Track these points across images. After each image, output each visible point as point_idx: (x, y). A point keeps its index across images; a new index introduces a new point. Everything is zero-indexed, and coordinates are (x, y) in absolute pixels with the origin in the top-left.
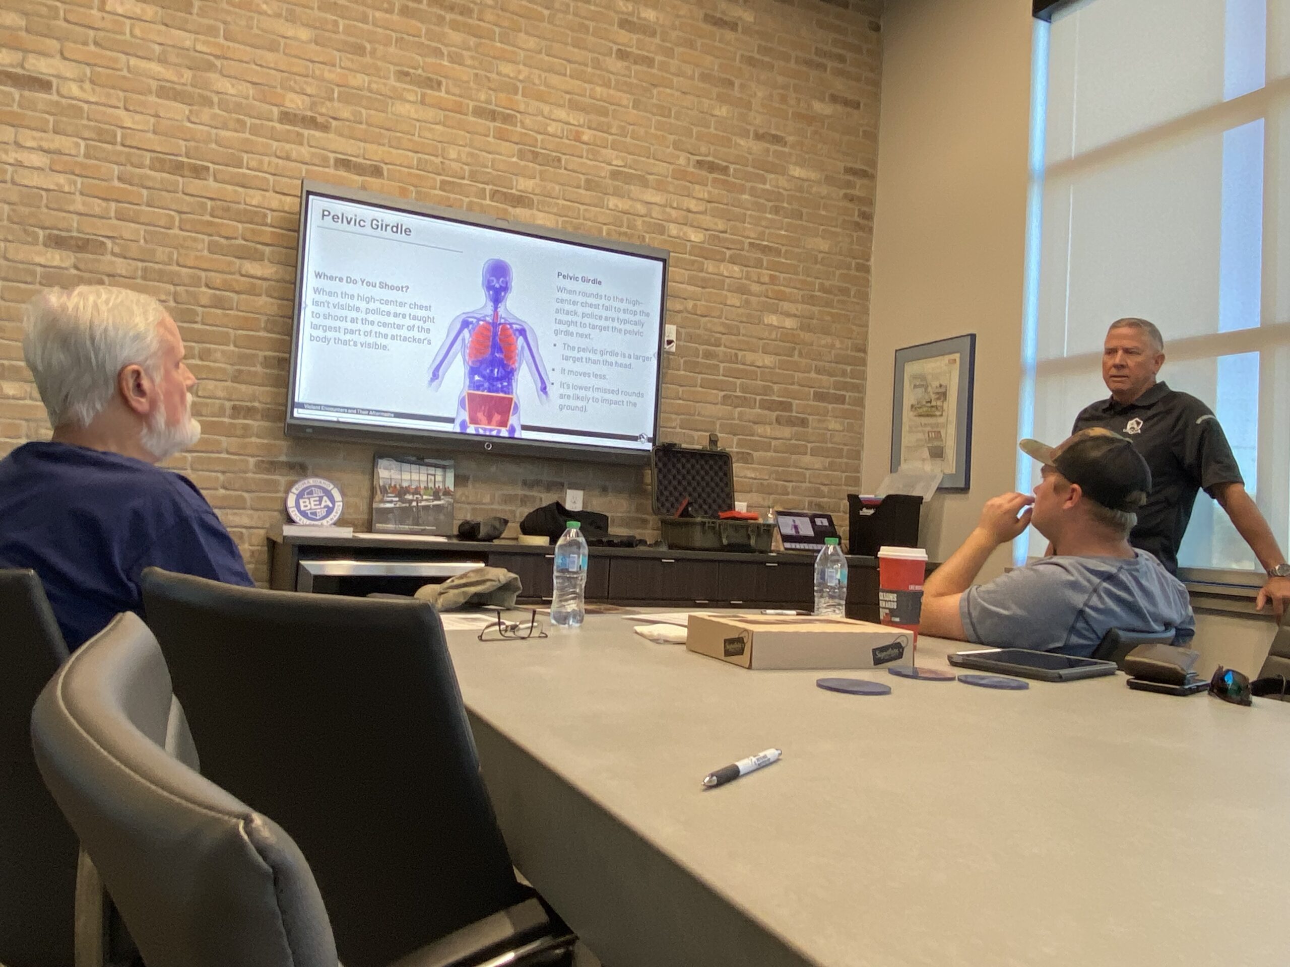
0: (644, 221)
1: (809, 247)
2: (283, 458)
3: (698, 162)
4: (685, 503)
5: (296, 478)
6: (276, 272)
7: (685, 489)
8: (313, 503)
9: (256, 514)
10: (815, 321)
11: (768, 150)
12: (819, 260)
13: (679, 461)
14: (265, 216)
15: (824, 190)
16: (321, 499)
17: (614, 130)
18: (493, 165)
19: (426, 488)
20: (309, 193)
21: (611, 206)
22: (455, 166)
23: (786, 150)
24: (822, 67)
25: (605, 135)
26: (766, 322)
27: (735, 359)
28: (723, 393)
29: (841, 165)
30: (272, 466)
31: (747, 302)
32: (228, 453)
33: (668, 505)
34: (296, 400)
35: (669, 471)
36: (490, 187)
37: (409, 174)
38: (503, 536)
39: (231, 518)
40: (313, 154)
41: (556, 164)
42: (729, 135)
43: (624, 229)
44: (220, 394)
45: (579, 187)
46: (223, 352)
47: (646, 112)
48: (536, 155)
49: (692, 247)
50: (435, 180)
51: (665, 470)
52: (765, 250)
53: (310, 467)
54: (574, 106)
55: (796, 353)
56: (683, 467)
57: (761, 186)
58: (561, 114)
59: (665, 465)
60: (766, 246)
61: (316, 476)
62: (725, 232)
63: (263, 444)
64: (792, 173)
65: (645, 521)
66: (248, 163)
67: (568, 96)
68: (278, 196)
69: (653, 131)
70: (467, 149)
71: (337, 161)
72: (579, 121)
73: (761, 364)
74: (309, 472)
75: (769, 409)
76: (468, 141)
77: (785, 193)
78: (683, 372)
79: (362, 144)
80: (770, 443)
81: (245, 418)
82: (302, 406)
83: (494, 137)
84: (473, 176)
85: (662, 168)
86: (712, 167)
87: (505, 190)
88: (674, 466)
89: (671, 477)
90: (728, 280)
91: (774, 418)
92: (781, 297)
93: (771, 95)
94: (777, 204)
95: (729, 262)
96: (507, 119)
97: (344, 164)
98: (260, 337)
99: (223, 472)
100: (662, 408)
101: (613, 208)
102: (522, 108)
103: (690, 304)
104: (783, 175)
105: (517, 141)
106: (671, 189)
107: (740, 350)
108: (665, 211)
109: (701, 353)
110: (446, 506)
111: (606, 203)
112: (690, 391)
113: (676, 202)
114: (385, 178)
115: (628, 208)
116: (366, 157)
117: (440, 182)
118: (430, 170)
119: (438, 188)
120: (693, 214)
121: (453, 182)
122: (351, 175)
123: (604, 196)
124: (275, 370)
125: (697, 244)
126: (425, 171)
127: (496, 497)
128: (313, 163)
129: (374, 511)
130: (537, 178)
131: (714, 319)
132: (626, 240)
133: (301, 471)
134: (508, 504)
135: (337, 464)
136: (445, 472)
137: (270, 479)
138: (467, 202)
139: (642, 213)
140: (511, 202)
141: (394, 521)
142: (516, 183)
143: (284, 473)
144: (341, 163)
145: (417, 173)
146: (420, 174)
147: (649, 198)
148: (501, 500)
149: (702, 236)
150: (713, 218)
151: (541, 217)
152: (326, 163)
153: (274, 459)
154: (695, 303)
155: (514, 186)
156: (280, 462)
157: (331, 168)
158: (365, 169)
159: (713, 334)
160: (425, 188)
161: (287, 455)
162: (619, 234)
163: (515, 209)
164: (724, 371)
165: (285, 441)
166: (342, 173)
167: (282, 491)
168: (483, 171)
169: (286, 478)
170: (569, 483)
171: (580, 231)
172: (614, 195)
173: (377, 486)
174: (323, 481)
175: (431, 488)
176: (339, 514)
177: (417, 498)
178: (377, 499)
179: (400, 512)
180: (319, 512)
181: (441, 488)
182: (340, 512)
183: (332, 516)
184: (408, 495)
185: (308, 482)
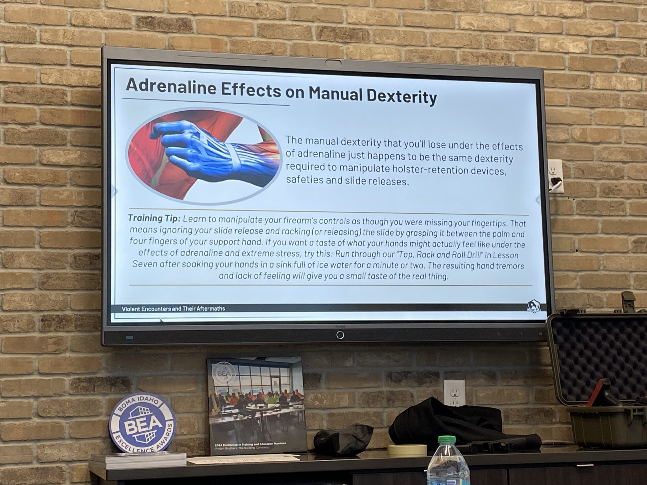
0: (507, 38)
2: (102, 374)
4: (599, 388)
5: (118, 396)
6: (81, 156)
7: (597, 368)
8: (139, 425)
9: (76, 444)
13: (584, 331)
14: (64, 94)
16: (149, 417)
19: (271, 394)
20: (111, 61)
21: (463, 24)
28: (633, 238)
30: (91, 384)
32: (41, 374)
33: (576, 390)
34: (112, 303)
35: (574, 347)
36: (316, 24)
37: (221, 23)
38: (369, 446)
39: (48, 451)
40: (112, 16)
43: (484, 51)
44: (28, 305)
45: (422, 9)
46: (28, 256)
49: (571, 58)
50: (252, 25)
51: (568, 346)
53: (134, 381)
56: (592, 338)
59: (566, 339)
61: (142, 391)
62: (613, 36)
63: (81, 359)
65: (549, 414)
66: (40, 35)
68: (76, 69)
71: (139, 19)
74: (133, 387)
78: (577, 217)
81: (56, 331)
82: (119, 309)
84: (295, 15)
87: (333, 25)
88: (579, 339)
89: (576, 354)
90: (623, 94)
95: (621, 72)
97: (148, 23)
98: (67, 233)
99: (36, 397)
100: (555, 264)
101: (467, 27)
103: (577, 131)
108: (531, 22)
109: (598, 190)
110: (296, 414)
111: (456, 22)
112: (589, 240)
113: (545, 9)
114: (195, 32)
115: (484, 24)
116: (171, 11)
117: (258, 27)
118: (245, 15)
119: (256, 34)
120: (568, 20)
121: (273, 26)
122: (156, 34)
123: (454, 14)
124: (87, 270)
125: (578, 56)
126: (239, 17)
127: (356, 398)
128: (113, 26)
129: (211, 428)
130: (371, 4)
131: (611, 145)
132: (487, 64)
133: (124, 387)
134: (371, 405)
135: (164, 375)
136: (291, 372)
137: (89, 401)
138: (290, 45)
139: (503, 28)
140: (342, 38)
141: (235, 438)
142: (347, 15)
143: (104, 391)
144: (143, 22)
145: (231, 21)
146: (234, 21)
147: (511, 8)
148: (363, 401)
149: (582, 45)
150: (596, 21)
151: (379, 51)
152: (127, 24)
153: (92, 376)
154: (583, 129)
155: (345, 19)
156: (99, 378)
157: (133, 29)
158: (171, 25)
159: (611, 164)
160: (241, 36)
161: (106, 369)
162: (477, 57)
163: (348, 46)
164: (631, 208)
165: (103, 352)
166: (146, 33)
167: (104, 413)
168: (306, 7)
169: (107, 398)
170: (446, 373)
171: (429, 61)
172: (467, 11)
173: (213, 397)
174: (149, 397)
175: (277, 393)
176: (170, 435)
177: (260, 407)
178: (213, 413)
179: (242, 426)
180: (147, 436)
181: (288, 392)
182: (171, 433)
183: (163, 438)
184: (249, 404)
185: (133, 400)
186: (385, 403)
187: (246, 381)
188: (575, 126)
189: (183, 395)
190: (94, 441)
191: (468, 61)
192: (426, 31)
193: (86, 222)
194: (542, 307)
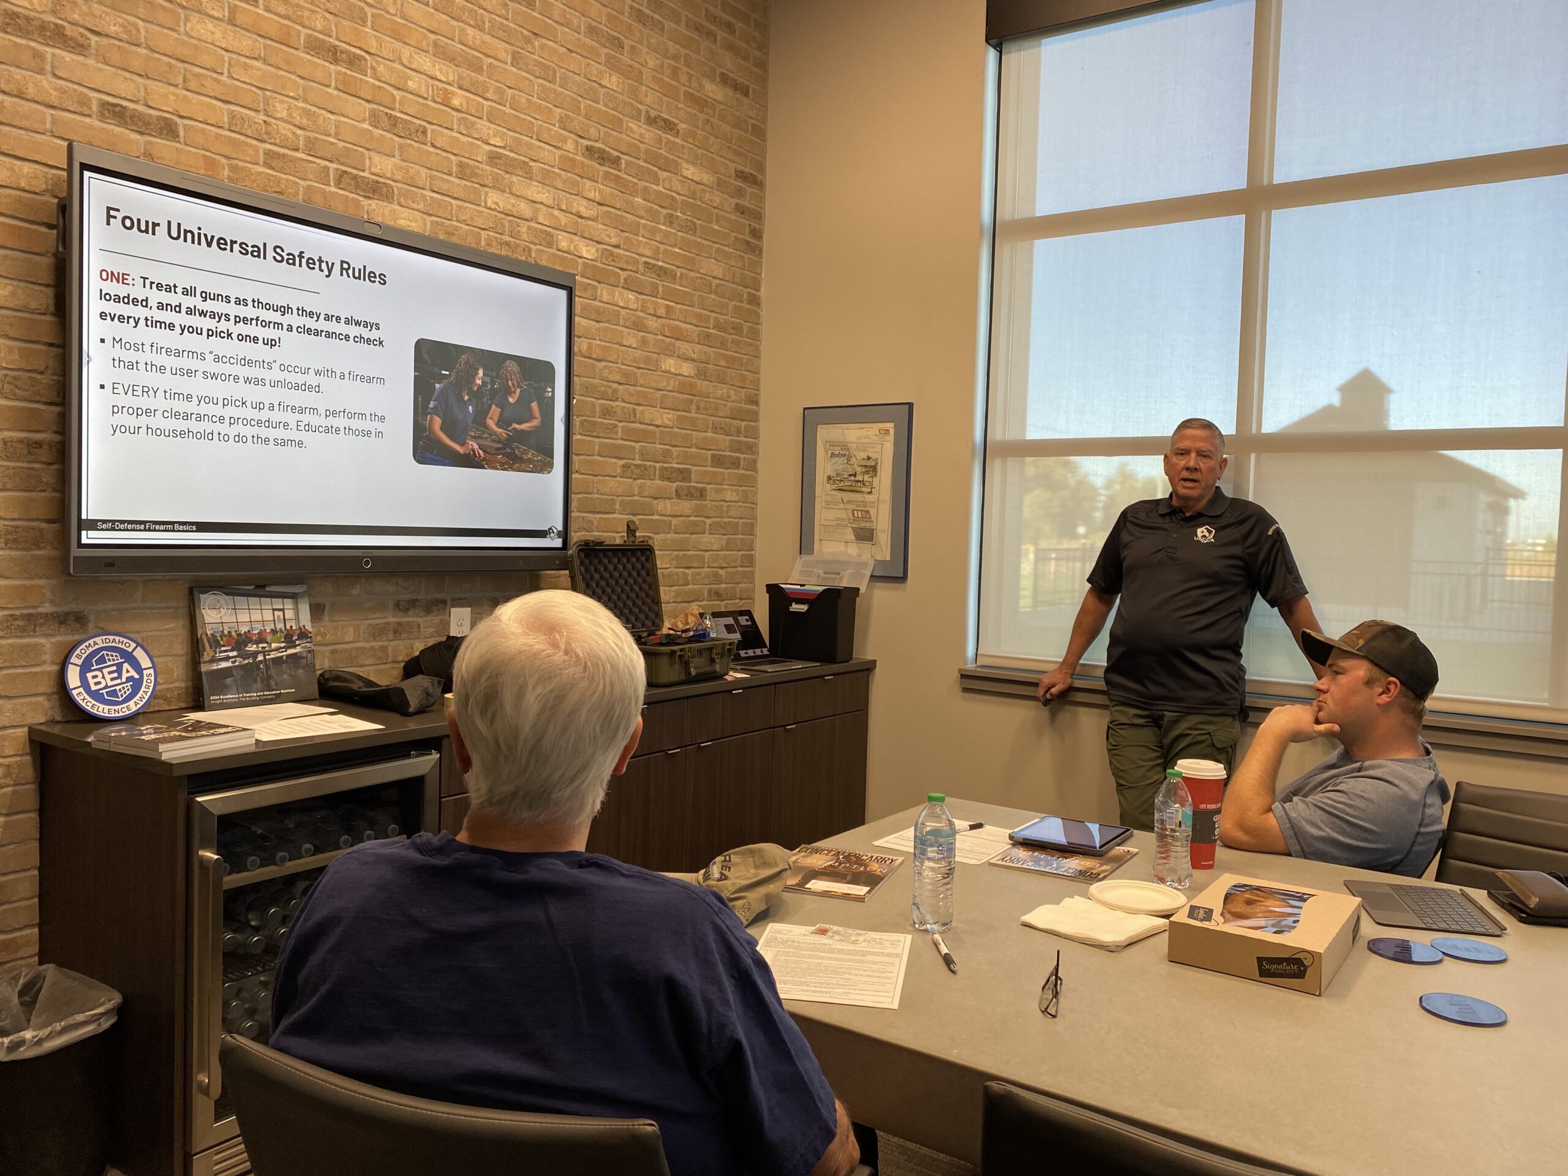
0: (529, 228)
1: (704, 272)
2: (46, 608)
3: (588, 148)
5: (71, 638)
6: (13, 294)
8: (108, 677)
9: (9, 704)
10: (711, 366)
11: (661, 140)
12: (714, 287)
13: (600, 562)
15: (717, 198)
17: (489, 96)
18: (337, 134)
19: (274, 632)
20: (84, 167)
21: (490, 203)
22: (285, 129)
23: (677, 140)
24: (711, 35)
25: (480, 99)
26: (663, 368)
27: (632, 417)
28: (622, 462)
29: (732, 166)
30: (30, 622)
31: (644, 341)
34: (84, 517)
36: (335, 166)
37: (218, 137)
40: (63, 91)
41: (421, 138)
42: (621, 116)
43: (508, 239)
45: (450, 175)
47: (527, 72)
48: (394, 121)
49: (585, 265)
50: (257, 149)
51: (588, 576)
52: (661, 272)
53: (92, 618)
54: (441, 53)
55: (694, 407)
56: (606, 569)
57: (655, 187)
58: (424, 62)
59: (587, 570)
60: (661, 267)
61: (105, 631)
62: (618, 246)
63: (15, 587)
64: (685, 173)
67: (432, 37)
69: (535, 99)
70: (301, 104)
72: (447, 77)
73: (658, 422)
74: (91, 625)
75: (669, 479)
76: (301, 92)
77: (678, 197)
79: (141, 80)
80: (671, 521)
82: (93, 525)
83: (338, 89)
84: (311, 148)
85: (547, 153)
86: (603, 158)
87: (355, 172)
90: (623, 312)
91: (674, 488)
92: (678, 334)
93: (662, 67)
94: (669, 211)
95: (623, 287)
96: (353, 62)
97: (115, 112)
101: (493, 207)
102: (373, 47)
104: (677, 174)
105: (369, 98)
106: (560, 185)
107: (639, 405)
108: (551, 215)
109: (598, 410)
110: (305, 654)
111: (483, 198)
112: (587, 461)
113: (564, 202)
114: (182, 141)
115: (509, 207)
116: (150, 104)
117: (265, 154)
118: (249, 133)
119: (261, 163)
120: (583, 220)
121: (284, 155)
122: (128, 132)
123: (481, 188)
124: (22, 462)
125: (590, 262)
126: (241, 134)
127: (361, 631)
128: (64, 106)
129: (204, 677)
130: (397, 156)
131: (611, 364)
132: (510, 254)
133: (78, 626)
134: (377, 639)
135: (134, 609)
136: (296, 604)
137: (27, 645)
138: (304, 187)
139: (527, 217)
140: (364, 190)
141: (234, 688)
142: (371, 162)
143: (49, 632)
144: (109, 110)
145: (230, 137)
146: (235, 139)
147: (534, 195)
148: (369, 634)
149: (593, 251)
150: (606, 228)
151: (404, 215)
152: (85, 108)
153: (31, 611)
154: (589, 343)
155: (367, 167)
156: (42, 614)
157: (94, 116)
158: (149, 124)
159: (610, 384)
160: (243, 161)
161: (52, 602)
162: (501, 244)
163: (369, 202)
164: (622, 432)
165: (47, 578)
166: (112, 127)
167: (49, 661)
168: (324, 140)
169: (54, 640)
170: (453, 600)
171: (454, 240)
172: (493, 187)
173: (204, 637)
174: (117, 638)
175: (281, 630)
176: (151, 688)
177: (262, 648)
178: (206, 657)
179: (242, 672)
180: (120, 690)
181: (294, 628)
182: (152, 685)
183: (141, 692)
184: (250, 645)
185: (95, 643)
186: (391, 635)
187: (243, 617)
188: (582, 339)
189: (158, 633)
190: (34, 699)
191: (492, 246)
192: (452, 201)
193: (23, 393)
194: (559, 534)
